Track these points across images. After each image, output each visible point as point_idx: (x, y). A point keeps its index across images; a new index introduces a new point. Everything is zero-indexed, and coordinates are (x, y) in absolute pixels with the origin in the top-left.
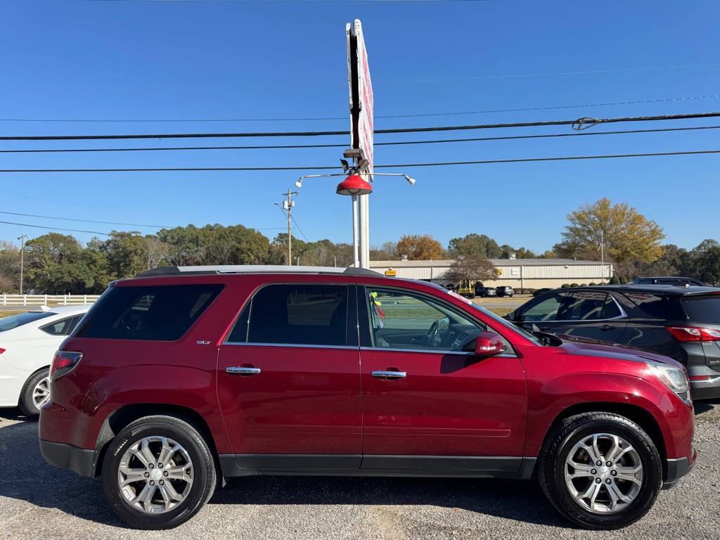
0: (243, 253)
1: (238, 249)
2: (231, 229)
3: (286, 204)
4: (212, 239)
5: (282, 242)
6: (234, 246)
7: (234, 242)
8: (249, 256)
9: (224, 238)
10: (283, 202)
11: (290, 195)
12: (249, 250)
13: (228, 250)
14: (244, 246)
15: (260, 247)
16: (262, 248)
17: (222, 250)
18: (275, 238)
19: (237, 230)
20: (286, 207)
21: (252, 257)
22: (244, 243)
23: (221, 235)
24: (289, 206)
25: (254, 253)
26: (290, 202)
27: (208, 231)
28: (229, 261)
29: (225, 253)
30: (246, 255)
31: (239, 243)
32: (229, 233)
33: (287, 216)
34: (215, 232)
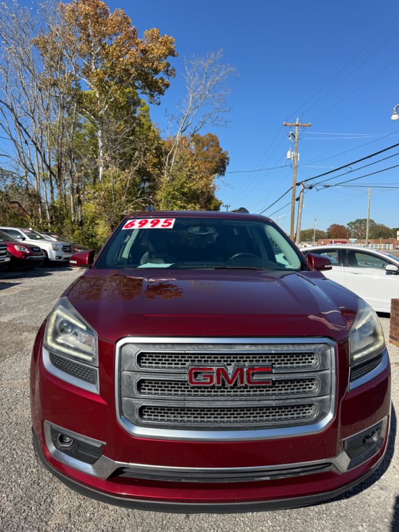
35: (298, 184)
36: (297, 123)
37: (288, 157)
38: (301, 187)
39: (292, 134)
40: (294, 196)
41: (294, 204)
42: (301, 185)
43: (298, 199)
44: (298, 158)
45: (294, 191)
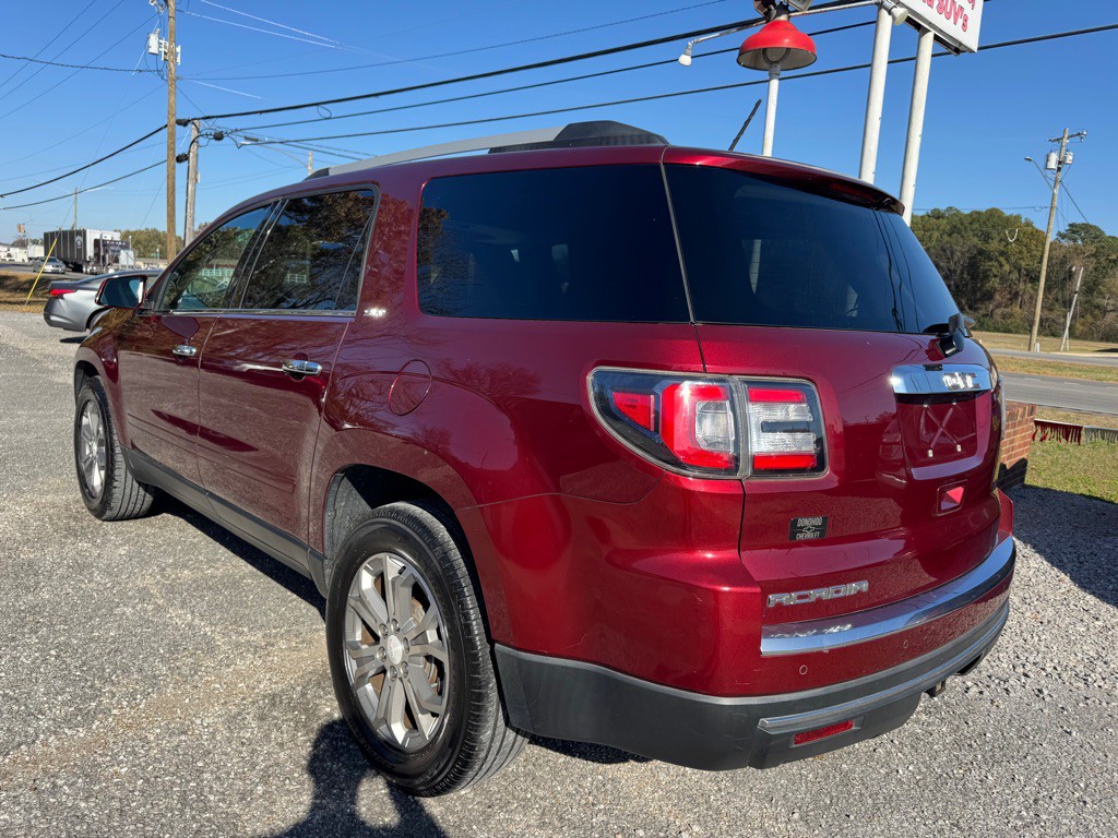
0: (990, 259)
1: (981, 252)
2: (975, 217)
3: (1054, 158)
4: (936, 234)
5: (1075, 240)
6: (974, 246)
7: (976, 240)
8: (1001, 266)
9: (959, 233)
10: (1048, 156)
11: (1066, 141)
12: (1002, 254)
13: (962, 253)
14: (994, 245)
15: (1024, 249)
16: (1029, 251)
17: (952, 253)
18: (1059, 234)
19: (983, 218)
20: (1053, 164)
21: (1007, 268)
22: (996, 241)
23: (955, 227)
24: (1060, 163)
25: (1013, 259)
26: (1063, 155)
27: (933, 220)
28: (962, 273)
29: (956, 258)
30: (995, 264)
31: (986, 241)
32: (971, 223)
33: (1052, 183)
34: (945, 221)
35: (184, 123)
37: (154, 49)
38: (191, 131)
40: (171, 147)
41: (174, 168)
42: (190, 125)
43: (181, 159)
44: (176, 56)
45: (172, 136)
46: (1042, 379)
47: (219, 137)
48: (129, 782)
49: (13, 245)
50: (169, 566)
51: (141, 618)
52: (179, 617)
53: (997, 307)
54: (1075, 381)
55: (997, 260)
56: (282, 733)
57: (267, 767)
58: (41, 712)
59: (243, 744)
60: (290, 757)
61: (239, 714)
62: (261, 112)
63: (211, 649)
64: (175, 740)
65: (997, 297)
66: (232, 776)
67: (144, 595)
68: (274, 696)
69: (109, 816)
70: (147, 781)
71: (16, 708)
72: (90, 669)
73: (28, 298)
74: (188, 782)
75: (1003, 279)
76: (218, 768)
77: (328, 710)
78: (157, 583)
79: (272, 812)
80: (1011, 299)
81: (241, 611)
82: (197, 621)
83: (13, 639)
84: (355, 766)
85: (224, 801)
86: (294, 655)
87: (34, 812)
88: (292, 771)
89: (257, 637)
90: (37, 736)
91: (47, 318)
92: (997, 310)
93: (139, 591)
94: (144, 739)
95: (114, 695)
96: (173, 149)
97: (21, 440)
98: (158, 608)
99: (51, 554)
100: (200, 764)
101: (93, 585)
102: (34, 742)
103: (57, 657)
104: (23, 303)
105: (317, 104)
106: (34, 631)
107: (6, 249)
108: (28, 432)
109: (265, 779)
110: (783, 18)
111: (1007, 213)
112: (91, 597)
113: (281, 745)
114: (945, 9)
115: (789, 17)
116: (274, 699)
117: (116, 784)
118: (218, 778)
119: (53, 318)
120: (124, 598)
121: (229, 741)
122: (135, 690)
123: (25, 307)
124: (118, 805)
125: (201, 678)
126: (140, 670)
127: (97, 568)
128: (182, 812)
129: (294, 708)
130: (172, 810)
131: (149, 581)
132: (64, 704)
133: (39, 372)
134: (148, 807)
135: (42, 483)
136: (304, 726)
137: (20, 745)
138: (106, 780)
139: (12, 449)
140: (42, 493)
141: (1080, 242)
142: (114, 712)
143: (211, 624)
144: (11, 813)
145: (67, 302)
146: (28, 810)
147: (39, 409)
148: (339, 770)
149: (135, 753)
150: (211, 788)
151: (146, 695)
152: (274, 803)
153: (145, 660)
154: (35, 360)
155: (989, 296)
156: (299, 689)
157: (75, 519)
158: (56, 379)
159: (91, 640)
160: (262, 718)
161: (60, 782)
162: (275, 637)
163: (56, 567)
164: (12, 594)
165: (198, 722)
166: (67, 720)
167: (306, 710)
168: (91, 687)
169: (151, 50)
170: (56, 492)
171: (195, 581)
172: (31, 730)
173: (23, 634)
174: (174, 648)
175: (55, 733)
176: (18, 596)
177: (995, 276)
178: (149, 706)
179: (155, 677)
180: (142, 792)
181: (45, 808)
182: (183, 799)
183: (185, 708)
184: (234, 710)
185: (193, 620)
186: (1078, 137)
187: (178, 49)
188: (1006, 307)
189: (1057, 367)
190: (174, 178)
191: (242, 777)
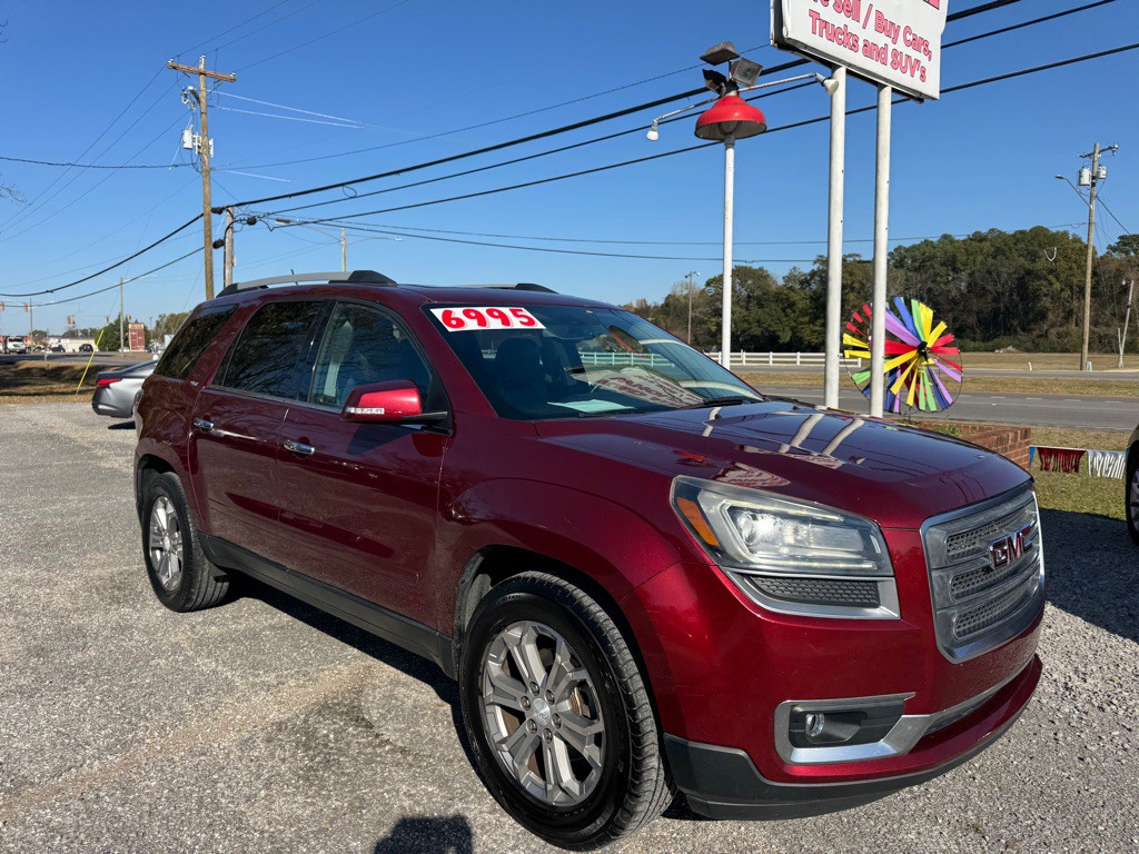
0: (1039, 278)
1: (1029, 272)
2: (1020, 236)
3: (1087, 174)
4: (980, 257)
5: (1127, 253)
6: (1021, 267)
7: (1022, 260)
8: (1051, 284)
9: (1004, 254)
10: (1080, 172)
11: (1097, 156)
13: (1009, 275)
14: (1039, 265)
15: (1074, 266)
17: (998, 276)
18: (1110, 247)
19: (1027, 238)
20: (1086, 179)
21: (1057, 286)
23: (998, 248)
24: (1093, 178)
25: (1062, 277)
26: (1096, 170)
27: (974, 244)
28: (1011, 295)
29: (1003, 280)
30: (1044, 283)
31: (1034, 261)
32: (1015, 244)
33: (1088, 199)
34: (988, 243)
35: (218, 211)
36: (202, 67)
37: (188, 144)
38: (225, 218)
39: (193, 92)
40: (208, 235)
41: (211, 254)
42: (225, 213)
43: (219, 244)
44: (209, 149)
45: (208, 224)
46: (1083, 399)
47: (252, 222)
48: (158, 792)
49: (64, 337)
50: (199, 623)
51: (173, 667)
52: (205, 664)
53: (1052, 326)
54: (1119, 399)
55: (1046, 279)
56: (285, 751)
57: (270, 777)
58: (87, 743)
59: (252, 761)
60: (290, 769)
61: (250, 738)
62: (290, 196)
63: (231, 689)
64: (196, 760)
65: (1051, 316)
66: (241, 784)
67: (176, 648)
68: (281, 723)
69: (141, 817)
70: (172, 790)
71: (67, 741)
72: (129, 709)
73: (79, 388)
74: (205, 790)
75: (1055, 297)
76: (230, 780)
77: (325, 732)
78: (188, 638)
79: (271, 810)
80: (1064, 318)
81: (259, 657)
82: (220, 668)
83: (65, 689)
84: (342, 773)
85: (233, 802)
86: (301, 691)
87: (81, 816)
88: (291, 779)
89: (271, 678)
90: (84, 762)
91: (95, 407)
92: (1052, 330)
93: (172, 646)
94: (171, 761)
95: (147, 728)
96: (210, 236)
97: (72, 523)
98: (187, 660)
99: (97, 619)
100: (216, 776)
101: (133, 643)
102: (81, 766)
103: (101, 701)
104: (73, 393)
105: (342, 185)
106: (81, 682)
107: (57, 340)
108: (78, 515)
109: (267, 786)
110: (733, 93)
111: (1054, 230)
112: (131, 652)
113: (283, 760)
114: (900, 63)
115: (738, 93)
116: (280, 726)
117: (147, 794)
118: (230, 787)
119: (101, 407)
120: (159, 652)
121: (240, 759)
122: (165, 724)
123: (76, 397)
124: (147, 808)
125: (221, 712)
126: (170, 708)
127: (137, 628)
128: (199, 812)
129: (297, 732)
130: (191, 810)
131: (181, 637)
132: (106, 737)
133: (89, 459)
134: (172, 808)
135: (90, 559)
136: (304, 745)
137: (70, 768)
138: (139, 791)
139: (63, 531)
140: (90, 568)
141: (1132, 254)
142: (148, 741)
143: (232, 669)
144: (63, 817)
145: (114, 391)
146: (77, 815)
147: (88, 494)
148: (329, 777)
149: (162, 771)
150: (223, 794)
151: (173, 727)
152: (273, 802)
153: (175, 700)
154: (84, 448)
155: (1042, 315)
156: (302, 717)
157: (119, 588)
158: (103, 464)
159: (130, 686)
160: (269, 740)
161: (102, 794)
162: (286, 677)
163: (101, 629)
164: (65, 652)
165: (216, 745)
166: (108, 749)
167: (306, 733)
168: (129, 723)
169: (185, 146)
170: (102, 566)
171: (220, 635)
172: (79, 757)
173: (73, 684)
174: (199, 690)
175: (99, 758)
176: (69, 655)
177: (1046, 295)
178: (176, 735)
179: (181, 713)
180: (168, 798)
181: (90, 813)
182: (200, 801)
183: (206, 736)
184: (247, 735)
185: (217, 667)
186: (1110, 151)
187: (211, 143)
188: (1061, 326)
189: (1104, 386)
190: (211, 264)
191: (249, 784)
